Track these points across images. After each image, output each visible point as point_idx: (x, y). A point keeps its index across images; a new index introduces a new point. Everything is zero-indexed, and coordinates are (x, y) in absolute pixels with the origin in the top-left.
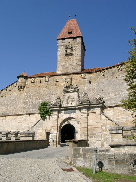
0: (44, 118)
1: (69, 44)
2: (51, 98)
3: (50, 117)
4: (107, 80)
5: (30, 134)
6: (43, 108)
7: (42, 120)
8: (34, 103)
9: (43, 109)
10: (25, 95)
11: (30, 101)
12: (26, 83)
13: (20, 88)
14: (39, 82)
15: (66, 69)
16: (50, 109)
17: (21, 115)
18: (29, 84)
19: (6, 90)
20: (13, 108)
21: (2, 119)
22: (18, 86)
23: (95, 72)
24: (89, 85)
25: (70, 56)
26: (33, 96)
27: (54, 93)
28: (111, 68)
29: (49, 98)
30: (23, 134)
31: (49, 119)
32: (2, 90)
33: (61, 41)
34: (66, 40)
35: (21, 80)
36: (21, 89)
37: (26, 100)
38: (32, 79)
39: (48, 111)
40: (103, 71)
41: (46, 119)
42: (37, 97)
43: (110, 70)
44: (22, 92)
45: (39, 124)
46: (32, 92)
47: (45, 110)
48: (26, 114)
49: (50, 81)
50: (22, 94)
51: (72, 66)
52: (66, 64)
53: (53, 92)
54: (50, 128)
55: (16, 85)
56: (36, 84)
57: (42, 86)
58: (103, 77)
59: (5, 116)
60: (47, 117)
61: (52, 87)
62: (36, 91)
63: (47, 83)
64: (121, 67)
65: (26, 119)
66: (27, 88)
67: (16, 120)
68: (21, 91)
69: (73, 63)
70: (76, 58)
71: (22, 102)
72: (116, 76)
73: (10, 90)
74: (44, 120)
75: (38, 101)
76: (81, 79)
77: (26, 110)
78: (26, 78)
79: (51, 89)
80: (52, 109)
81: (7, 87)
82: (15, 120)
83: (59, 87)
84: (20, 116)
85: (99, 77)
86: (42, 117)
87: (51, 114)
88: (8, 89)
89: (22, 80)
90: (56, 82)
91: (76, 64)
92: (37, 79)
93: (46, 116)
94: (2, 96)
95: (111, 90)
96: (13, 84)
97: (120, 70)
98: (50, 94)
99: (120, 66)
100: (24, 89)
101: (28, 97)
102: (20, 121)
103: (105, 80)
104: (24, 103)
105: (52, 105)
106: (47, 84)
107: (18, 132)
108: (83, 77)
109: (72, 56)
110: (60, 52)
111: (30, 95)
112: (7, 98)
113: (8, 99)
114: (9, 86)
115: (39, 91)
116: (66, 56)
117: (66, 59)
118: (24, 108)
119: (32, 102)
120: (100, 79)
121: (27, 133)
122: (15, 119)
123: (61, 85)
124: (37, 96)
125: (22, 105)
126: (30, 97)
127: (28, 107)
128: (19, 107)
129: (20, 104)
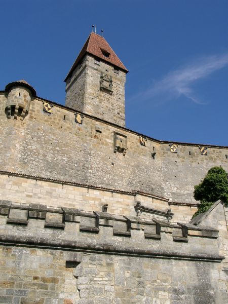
1: (106, 73)
2: (87, 161)
4: (183, 161)
8: (50, 160)
10: (28, 134)
11: (41, 151)
12: (31, 106)
14: (61, 116)
18: (38, 111)
23: (160, 142)
24: (152, 159)
25: (107, 94)
26: (46, 143)
27: (92, 152)
28: (188, 145)
29: (83, 159)
37: (28, 145)
38: (46, 104)
40: (176, 145)
42: (57, 148)
43: (188, 147)
46: (44, 132)
49: (84, 125)
50: (19, 127)
51: (112, 115)
53: (91, 149)
56: (55, 119)
57: (68, 128)
58: (176, 155)
61: (89, 138)
62: (54, 135)
63: (77, 125)
64: (205, 149)
66: (32, 118)
69: (112, 109)
70: (118, 103)
71: (18, 146)
72: (197, 160)
75: (60, 158)
76: (139, 144)
78: (33, 95)
79: (87, 143)
83: (103, 144)
85: (167, 153)
90: (97, 133)
91: (119, 114)
92: (56, 108)
97: (204, 154)
98: (84, 150)
99: (203, 148)
100: (24, 117)
101: (35, 139)
103: (179, 160)
106: (79, 129)
109: (110, 96)
110: (91, 79)
111: (40, 138)
115: (62, 138)
116: (101, 90)
117: (101, 96)
118: (24, 163)
119: (45, 156)
120: (169, 156)
123: (105, 141)
124: (57, 146)
126: (39, 143)
127: (34, 163)
128: (8, 155)
129: (12, 150)
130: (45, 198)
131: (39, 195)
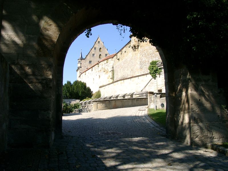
0: (155, 77)
3: (160, 75)
5: (143, 93)
6: (152, 67)
7: (153, 79)
9: (153, 69)
10: (141, 55)
11: (147, 60)
13: (134, 48)
16: (159, 67)
17: (138, 76)
19: (121, 52)
20: (131, 70)
21: (121, 83)
22: (132, 47)
26: (148, 55)
30: (137, 95)
31: (159, 77)
32: (118, 53)
35: (133, 40)
36: (136, 48)
37: (141, 60)
39: (157, 70)
41: (156, 78)
42: (153, 55)
44: (137, 52)
45: (151, 83)
46: (147, 50)
47: (155, 69)
48: (143, 75)
50: (137, 54)
54: (161, 86)
55: (130, 45)
59: (124, 79)
60: (158, 76)
62: (151, 49)
65: (144, 80)
66: (141, 46)
67: (134, 82)
68: (135, 51)
71: (138, 62)
73: (125, 52)
74: (155, 79)
77: (143, 70)
80: (161, 67)
81: (122, 49)
84: (137, 78)
86: (152, 76)
87: (160, 72)
88: (123, 50)
89: (135, 40)
93: (156, 74)
94: (119, 59)
96: (127, 44)
100: (138, 48)
101: (144, 56)
102: (138, 83)
104: (141, 64)
105: (160, 64)
107: (133, 94)
111: (145, 54)
112: (124, 60)
113: (125, 61)
114: (124, 47)
118: (141, 68)
121: (141, 93)
125: (138, 66)
126: (146, 57)
127: (145, 66)
128: (135, 68)
129: (137, 65)
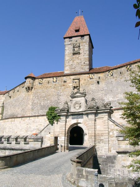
0: (52, 123)
1: (77, 42)
2: (59, 100)
3: (58, 122)
4: (116, 80)
5: (38, 139)
6: (50, 113)
7: (50, 125)
8: (42, 104)
9: (51, 115)
10: (34, 96)
11: (39, 102)
12: (34, 84)
13: (27, 89)
14: (46, 83)
15: (74, 68)
16: (58, 114)
17: (30, 117)
18: (37, 84)
19: (14, 91)
20: (22, 109)
21: (11, 121)
22: (26, 88)
23: (103, 72)
24: (97, 85)
25: (77, 55)
26: (41, 97)
27: (62, 94)
28: (119, 68)
29: (57, 99)
30: (32, 139)
31: (57, 124)
32: (10, 91)
33: (68, 39)
34: (73, 39)
35: (28, 81)
36: (29, 90)
37: (34, 101)
38: (40, 80)
39: (55, 116)
40: (112, 71)
41: (54, 124)
42: (45, 98)
43: (119, 69)
44: (30, 93)
45: (47, 129)
46: (40, 93)
47: (53, 115)
49: (57, 82)
50: (30, 95)
51: (80, 66)
52: (74, 63)
53: (61, 93)
54: (58, 133)
55: (24, 86)
56: (44, 85)
57: (51, 86)
58: (112, 77)
59: (14, 118)
60: (55, 122)
61: (60, 88)
62: (44, 93)
63: (54, 83)
64: (130, 67)
65: (35, 121)
66: (35, 89)
67: (25, 122)
68: (29, 92)
69: (80, 62)
70: (84, 57)
71: (30, 103)
72: (124, 76)
73: (18, 91)
74: (52, 125)
75: (46, 102)
76: (89, 79)
77: (35, 111)
78: (34, 79)
79: (59, 90)
80: (60, 114)
81: (15, 88)
82: (23, 122)
83: (67, 87)
84: (28, 118)
85: (107, 77)
86: (50, 122)
87: (58, 119)
88: (16, 89)
89: (29, 81)
90: (64, 83)
91: (84, 63)
92: (44, 79)
93: (54, 121)
94: (10, 97)
95: (119, 90)
96: (21, 84)
97: (129, 70)
98: (58, 94)
100: (31, 90)
101: (36, 98)
102: (29, 123)
103: (113, 80)
104: (32, 105)
105: (59, 110)
106: (55, 85)
107: (27, 137)
108: (91, 77)
109: (79, 55)
110: (68, 51)
111: (38, 96)
112: (15, 98)
113: (16, 100)
114: (17, 87)
115: (47, 93)
116: (73, 55)
117: (74, 58)
118: (33, 109)
119: (40, 103)
120: (108, 79)
121: (36, 138)
122: (24, 120)
123: (69, 85)
124: (45, 97)
125: (30, 107)
126: (38, 99)
127: (36, 108)
128: (27, 108)
129: (28, 106)
130: (32, 124)
131: (31, 123)
